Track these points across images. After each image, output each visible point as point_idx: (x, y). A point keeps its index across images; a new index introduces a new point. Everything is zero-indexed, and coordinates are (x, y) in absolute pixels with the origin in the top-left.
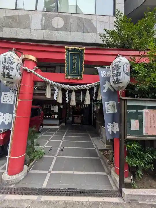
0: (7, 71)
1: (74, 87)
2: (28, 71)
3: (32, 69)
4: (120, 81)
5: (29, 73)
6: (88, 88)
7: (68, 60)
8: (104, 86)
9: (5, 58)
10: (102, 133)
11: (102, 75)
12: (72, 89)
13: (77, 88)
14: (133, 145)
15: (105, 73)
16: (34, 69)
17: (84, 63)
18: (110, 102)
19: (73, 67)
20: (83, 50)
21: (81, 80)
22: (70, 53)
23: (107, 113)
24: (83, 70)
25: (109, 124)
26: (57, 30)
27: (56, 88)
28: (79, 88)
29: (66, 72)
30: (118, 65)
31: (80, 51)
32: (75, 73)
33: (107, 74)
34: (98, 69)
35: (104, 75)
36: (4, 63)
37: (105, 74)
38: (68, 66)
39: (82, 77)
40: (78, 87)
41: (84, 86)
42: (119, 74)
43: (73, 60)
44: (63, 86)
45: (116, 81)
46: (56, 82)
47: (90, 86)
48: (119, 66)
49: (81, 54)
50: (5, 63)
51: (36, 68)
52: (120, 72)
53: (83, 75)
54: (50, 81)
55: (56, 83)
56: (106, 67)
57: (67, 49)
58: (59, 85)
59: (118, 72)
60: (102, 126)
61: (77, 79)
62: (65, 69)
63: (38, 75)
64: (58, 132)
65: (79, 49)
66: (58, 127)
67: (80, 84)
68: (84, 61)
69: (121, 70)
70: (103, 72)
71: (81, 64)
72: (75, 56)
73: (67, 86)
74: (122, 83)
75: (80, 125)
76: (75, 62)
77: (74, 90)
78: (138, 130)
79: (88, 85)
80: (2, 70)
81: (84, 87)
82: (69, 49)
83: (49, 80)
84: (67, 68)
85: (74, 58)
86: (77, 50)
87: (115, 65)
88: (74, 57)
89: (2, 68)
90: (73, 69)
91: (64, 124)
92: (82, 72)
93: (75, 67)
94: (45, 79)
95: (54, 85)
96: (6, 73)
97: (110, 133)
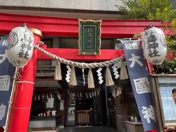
1: (90, 64)
4: (158, 54)
6: (108, 65)
7: (82, 34)
8: (130, 60)
11: (126, 48)
12: (88, 67)
13: (94, 66)
16: (39, 45)
17: (100, 36)
19: (88, 42)
20: (99, 23)
23: (139, 93)
24: (100, 45)
25: (144, 108)
27: (68, 67)
28: (97, 66)
29: (79, 47)
31: (95, 24)
32: (90, 48)
33: (132, 47)
34: (121, 41)
35: (129, 48)
37: (129, 46)
38: (82, 41)
39: (99, 53)
40: (95, 64)
44: (77, 63)
45: (153, 53)
46: (68, 60)
47: (111, 62)
49: (97, 27)
51: (41, 43)
52: (158, 44)
53: (100, 50)
55: (68, 61)
56: (130, 39)
57: (81, 22)
58: (72, 62)
60: (128, 122)
61: (94, 55)
62: (79, 44)
65: (94, 22)
67: (98, 61)
68: (101, 34)
70: (127, 44)
71: (97, 38)
72: (90, 29)
73: (83, 64)
74: (160, 55)
76: (90, 35)
77: (90, 69)
79: (107, 62)
81: (103, 64)
82: (83, 22)
83: (60, 58)
84: (81, 43)
85: (89, 32)
86: (92, 23)
88: (88, 30)
90: (88, 44)
93: (91, 41)
94: (54, 56)
95: (66, 64)
96: (25, 53)
97: (149, 122)
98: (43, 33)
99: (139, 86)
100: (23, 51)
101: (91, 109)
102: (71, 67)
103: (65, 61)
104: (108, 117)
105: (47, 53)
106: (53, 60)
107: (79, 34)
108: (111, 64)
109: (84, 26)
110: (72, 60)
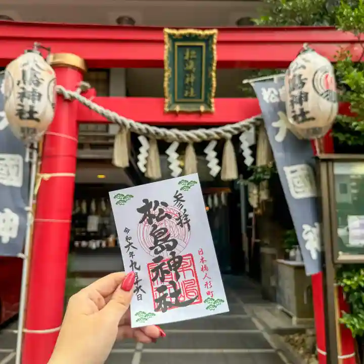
0: (30, 102)
1: (191, 133)
2: (67, 97)
3: (74, 89)
5: (68, 101)
6: (229, 136)
7: (172, 65)
8: (275, 124)
9: (24, 73)
10: (280, 284)
12: (186, 139)
13: (199, 136)
14: (356, 279)
15: (272, 92)
16: (79, 90)
17: (214, 67)
20: (211, 36)
21: (210, 113)
22: (179, 46)
24: (214, 88)
25: (307, 227)
27: (142, 139)
28: (205, 137)
29: (167, 94)
30: (300, 76)
31: (203, 40)
33: (279, 96)
34: (253, 85)
35: (271, 98)
36: (22, 85)
37: (273, 96)
38: (172, 79)
39: (210, 106)
40: (201, 132)
41: (219, 130)
42: (303, 97)
43: (186, 62)
44: (162, 131)
45: (299, 115)
46: (143, 123)
47: (235, 129)
48: (303, 77)
49: (208, 46)
50: (24, 83)
51: (84, 87)
52: (307, 94)
53: (212, 100)
54: (128, 122)
55: (143, 127)
56: (275, 77)
57: (170, 36)
58: (152, 129)
59: (301, 93)
61: (199, 113)
65: (200, 35)
67: (208, 126)
68: (215, 64)
69: (308, 88)
70: (267, 91)
72: (190, 51)
73: (173, 133)
74: (313, 119)
77: (191, 142)
79: (228, 127)
80: (19, 101)
81: (218, 133)
82: (175, 35)
83: (125, 120)
84: (172, 85)
85: (189, 57)
86: (196, 38)
87: (294, 76)
88: (187, 54)
89: (19, 95)
90: (185, 87)
92: (210, 91)
93: (192, 80)
94: (113, 115)
95: (138, 132)
96: (27, 109)
97: (314, 256)
98: (87, 62)
99: (296, 180)
100: (22, 106)
102: (148, 139)
103: (137, 126)
104: (247, 255)
105: (99, 109)
106: (111, 123)
107: (166, 64)
108: (236, 132)
109: (177, 44)
110: (151, 124)
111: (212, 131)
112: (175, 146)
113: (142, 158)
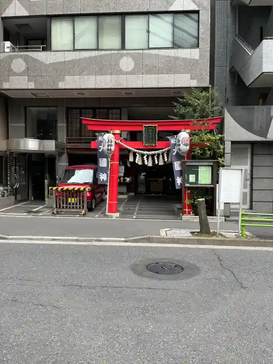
0: (110, 147)
1: (150, 152)
3: (118, 140)
6: (161, 153)
11: (172, 142)
12: (149, 154)
16: (120, 140)
18: (178, 162)
19: (149, 137)
21: (156, 146)
23: (176, 170)
25: (178, 178)
26: (127, 73)
27: (137, 154)
28: (154, 154)
29: (144, 141)
30: (179, 139)
32: (151, 141)
34: (169, 138)
39: (156, 144)
40: (153, 152)
41: (158, 151)
44: (142, 152)
47: (162, 151)
49: (155, 128)
53: (157, 142)
54: (133, 149)
55: (137, 151)
56: (175, 136)
58: (140, 151)
61: (153, 146)
62: (144, 138)
63: (124, 145)
64: (125, 204)
66: (125, 197)
68: (157, 131)
73: (145, 152)
75: (160, 195)
76: (151, 134)
78: (195, 181)
79: (160, 151)
82: (146, 126)
86: (152, 127)
88: (149, 130)
90: (149, 139)
91: (133, 194)
92: (156, 140)
93: (151, 137)
97: (179, 184)
99: (177, 165)
101: (165, 178)
102: (139, 154)
103: (136, 150)
105: (126, 146)
107: (144, 132)
109: (147, 128)
111: (156, 152)
112: (146, 156)
113: (137, 159)
